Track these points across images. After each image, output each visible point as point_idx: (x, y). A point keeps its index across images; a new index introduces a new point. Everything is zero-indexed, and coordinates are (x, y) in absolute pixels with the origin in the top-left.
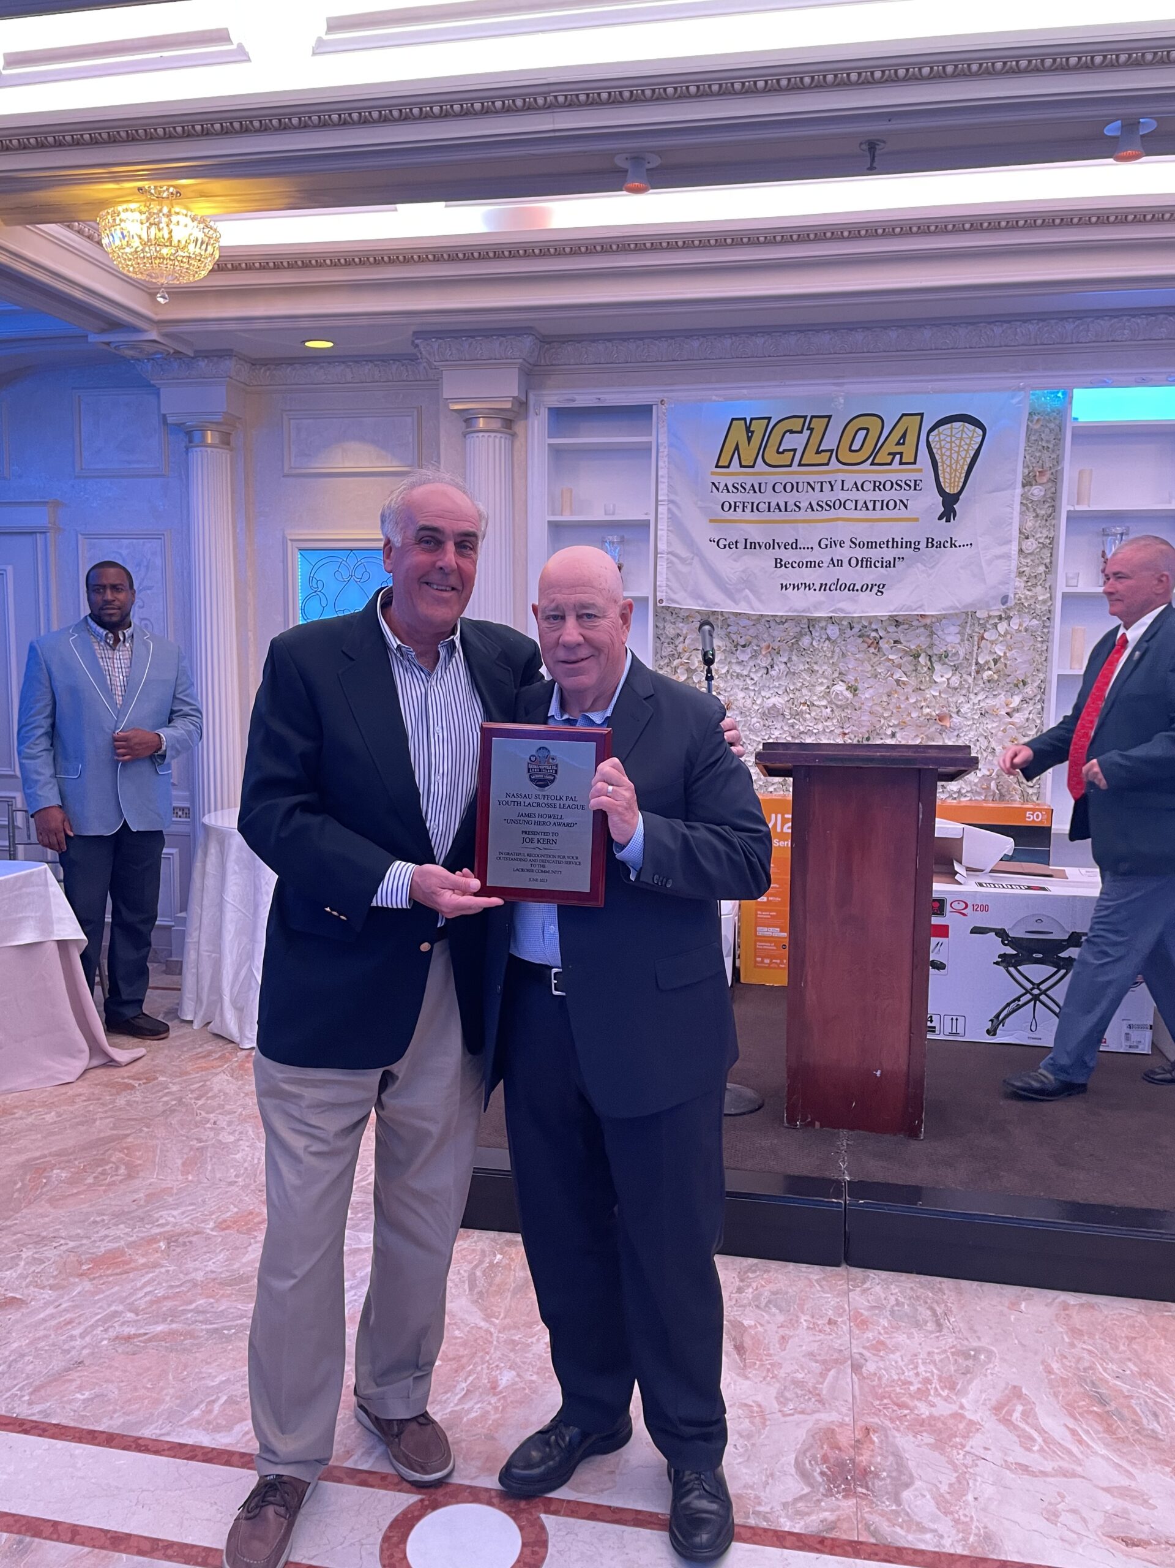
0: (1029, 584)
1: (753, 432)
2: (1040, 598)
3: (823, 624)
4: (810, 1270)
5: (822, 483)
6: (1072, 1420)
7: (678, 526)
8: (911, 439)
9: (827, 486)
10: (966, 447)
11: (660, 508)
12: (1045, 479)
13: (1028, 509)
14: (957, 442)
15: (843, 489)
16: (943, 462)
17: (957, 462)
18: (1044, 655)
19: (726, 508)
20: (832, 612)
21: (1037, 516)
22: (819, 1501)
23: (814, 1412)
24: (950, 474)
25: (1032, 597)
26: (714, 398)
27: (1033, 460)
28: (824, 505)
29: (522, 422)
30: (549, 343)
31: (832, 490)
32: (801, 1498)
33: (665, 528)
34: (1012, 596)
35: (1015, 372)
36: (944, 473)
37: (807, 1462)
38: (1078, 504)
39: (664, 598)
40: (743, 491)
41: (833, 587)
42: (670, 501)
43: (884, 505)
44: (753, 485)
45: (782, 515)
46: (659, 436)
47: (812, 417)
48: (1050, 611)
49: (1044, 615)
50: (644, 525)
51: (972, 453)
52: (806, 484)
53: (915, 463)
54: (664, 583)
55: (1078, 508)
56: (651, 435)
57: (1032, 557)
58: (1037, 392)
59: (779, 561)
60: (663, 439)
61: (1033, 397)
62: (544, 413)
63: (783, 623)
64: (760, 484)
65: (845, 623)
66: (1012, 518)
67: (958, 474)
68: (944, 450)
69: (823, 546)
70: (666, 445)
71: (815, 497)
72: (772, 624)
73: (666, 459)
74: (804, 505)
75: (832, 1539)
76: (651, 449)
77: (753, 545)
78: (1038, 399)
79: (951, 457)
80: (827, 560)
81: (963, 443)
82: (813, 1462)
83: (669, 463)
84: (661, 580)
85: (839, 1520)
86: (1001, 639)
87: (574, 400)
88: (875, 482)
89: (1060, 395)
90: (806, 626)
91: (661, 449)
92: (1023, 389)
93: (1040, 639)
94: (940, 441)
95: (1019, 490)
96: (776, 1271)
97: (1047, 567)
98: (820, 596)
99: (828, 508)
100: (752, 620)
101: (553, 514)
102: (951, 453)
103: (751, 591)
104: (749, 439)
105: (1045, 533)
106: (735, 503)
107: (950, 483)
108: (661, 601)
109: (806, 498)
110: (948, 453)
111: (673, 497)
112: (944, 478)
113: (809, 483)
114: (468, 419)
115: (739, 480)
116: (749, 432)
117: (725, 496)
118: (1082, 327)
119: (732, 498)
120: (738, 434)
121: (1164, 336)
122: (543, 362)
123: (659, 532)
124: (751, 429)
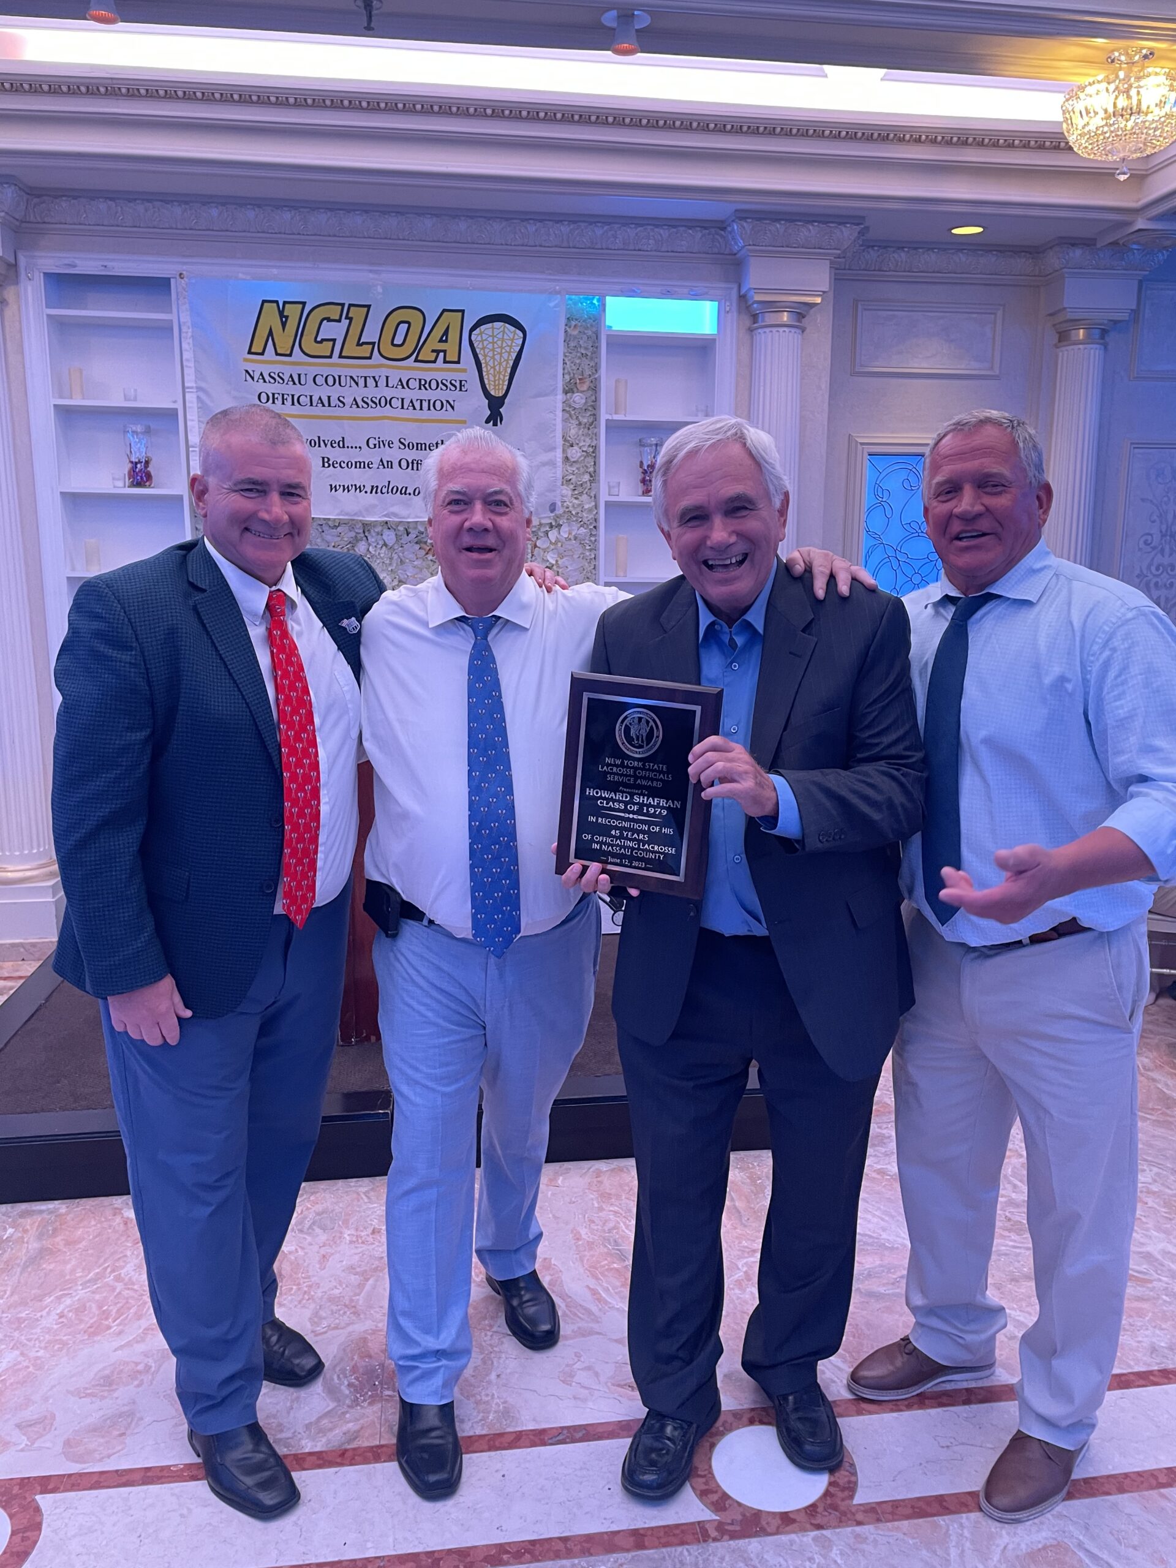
0: (576, 492)
1: (287, 317)
2: (586, 507)
3: (378, 529)
4: (360, 1183)
5: (365, 378)
6: (594, 1281)
8: (453, 335)
9: (371, 382)
10: (508, 349)
11: (188, 396)
12: (585, 387)
13: (571, 416)
14: (499, 343)
15: (387, 386)
16: (486, 364)
17: (500, 364)
18: (593, 563)
20: (385, 516)
21: (580, 424)
22: (344, 1413)
23: (348, 1325)
24: (495, 376)
25: (579, 505)
26: (241, 275)
27: (574, 367)
28: (369, 402)
29: (12, 287)
30: (39, 196)
31: (377, 386)
32: (327, 1414)
33: (196, 418)
34: (559, 504)
35: (550, 274)
36: (488, 374)
37: (335, 1377)
38: (616, 413)
40: (281, 381)
41: (385, 490)
42: (199, 389)
43: (432, 405)
44: (291, 376)
45: (327, 411)
46: (180, 314)
47: (350, 305)
48: (596, 520)
49: (591, 523)
50: (171, 415)
51: (514, 356)
52: (348, 378)
53: (458, 362)
55: (616, 417)
56: (171, 313)
57: (577, 466)
58: (573, 297)
59: (326, 460)
60: (185, 317)
61: (570, 302)
62: (39, 279)
63: (336, 527)
64: (299, 375)
65: (401, 528)
66: (555, 425)
67: (502, 377)
68: (487, 351)
69: (372, 446)
70: (189, 324)
71: (359, 392)
72: (325, 528)
73: (191, 341)
74: (348, 400)
75: (354, 1449)
76: (172, 329)
78: (575, 304)
79: (493, 358)
80: (376, 461)
81: (504, 345)
82: (341, 1376)
83: (194, 345)
85: (362, 1428)
86: (552, 547)
87: (75, 266)
88: (420, 380)
89: (595, 301)
90: (361, 531)
91: (184, 329)
92: (559, 293)
93: (588, 547)
94: (482, 341)
95: (560, 397)
96: (324, 1190)
97: (591, 476)
98: (371, 499)
99: (374, 406)
101: (61, 397)
102: (494, 355)
104: (284, 325)
105: (588, 442)
106: (273, 394)
107: (495, 386)
109: (350, 393)
110: (491, 354)
111: (203, 385)
112: (488, 379)
113: (351, 377)
115: (277, 369)
116: (283, 317)
117: (261, 387)
118: (610, 233)
119: (270, 388)
120: (271, 318)
121: (684, 249)
122: (32, 219)
123: (189, 423)
124: (285, 314)
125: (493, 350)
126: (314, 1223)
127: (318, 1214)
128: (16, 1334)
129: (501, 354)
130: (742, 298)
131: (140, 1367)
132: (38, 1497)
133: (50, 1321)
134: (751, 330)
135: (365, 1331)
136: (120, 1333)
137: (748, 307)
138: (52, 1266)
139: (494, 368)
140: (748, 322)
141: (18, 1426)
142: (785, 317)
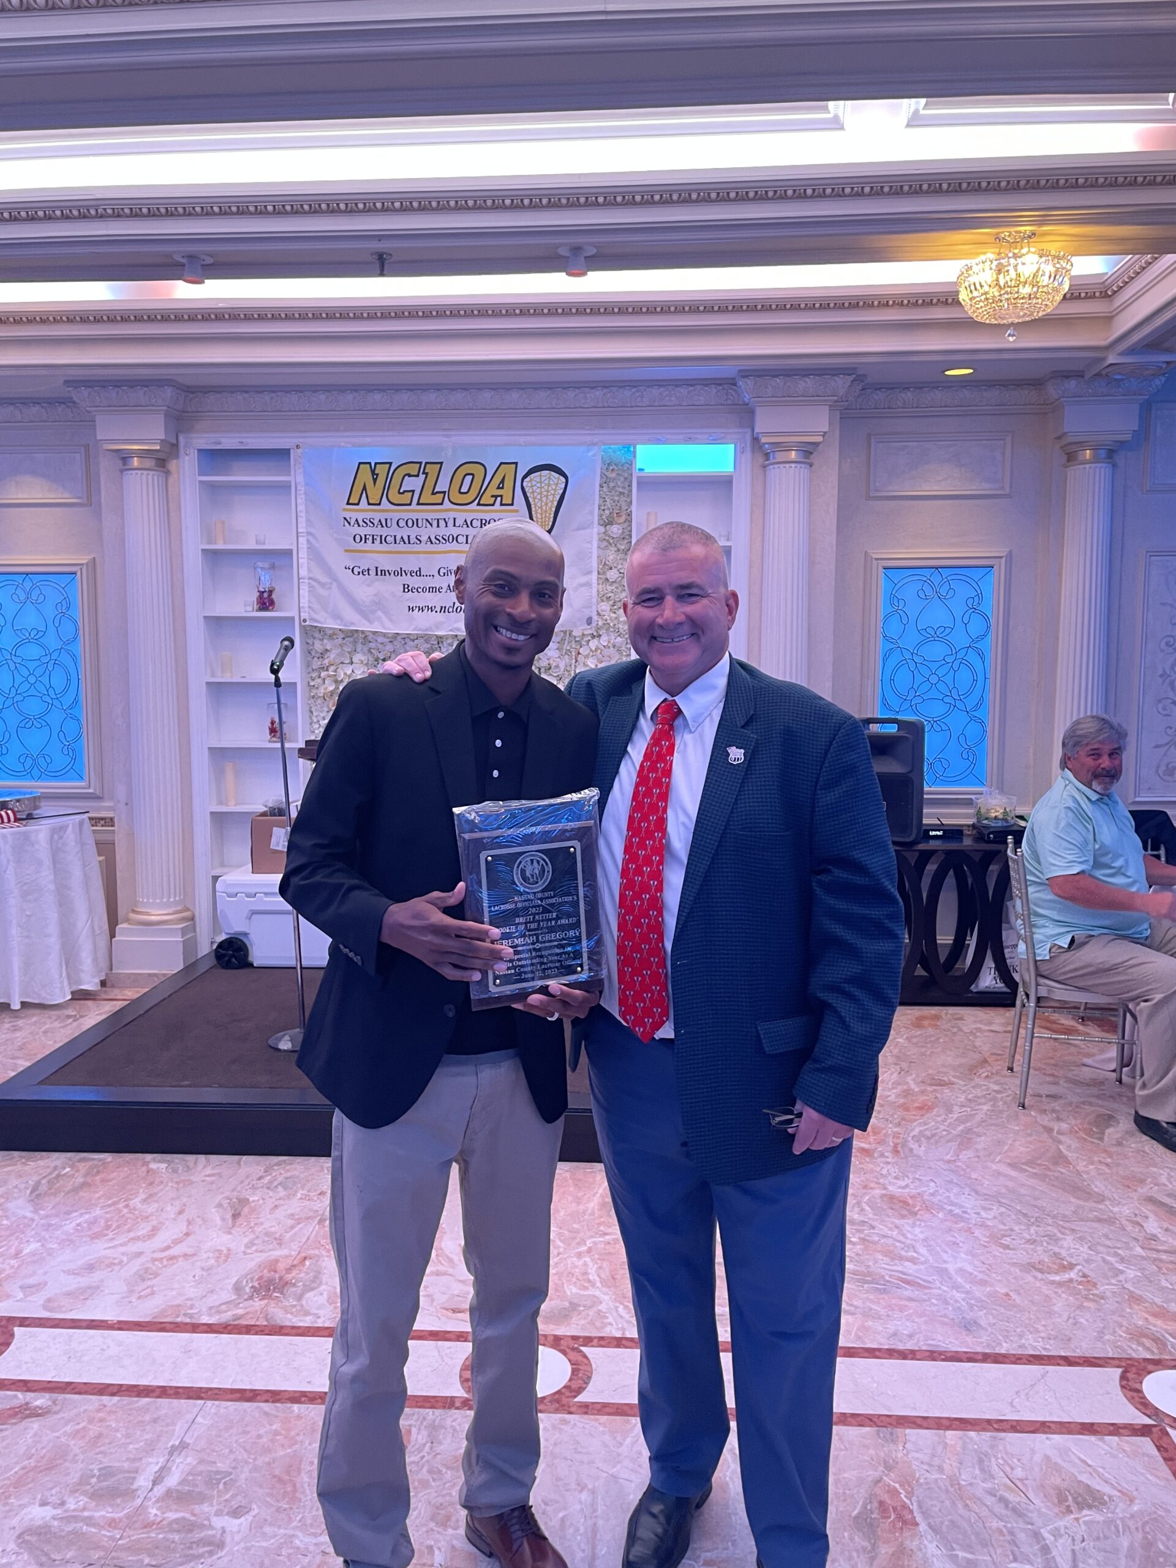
0: (614, 607)
1: (377, 475)
5: (437, 519)
7: (315, 555)
8: (508, 484)
9: (442, 523)
10: (552, 492)
11: (301, 539)
12: (622, 520)
13: (610, 544)
14: (546, 487)
16: (535, 505)
17: (546, 504)
19: (358, 539)
20: (451, 630)
22: (239, 1303)
23: (270, 1250)
24: (542, 514)
27: (613, 504)
28: (441, 539)
29: (175, 461)
30: (193, 393)
31: (446, 526)
32: (227, 1303)
33: (305, 555)
34: (597, 617)
35: (590, 430)
36: (536, 513)
37: (245, 1281)
39: (307, 618)
40: (372, 525)
41: (451, 610)
42: (309, 533)
44: (380, 521)
45: (406, 547)
46: (297, 477)
47: (426, 463)
50: (288, 553)
51: (558, 497)
52: (424, 520)
53: (512, 504)
54: (306, 605)
56: (289, 475)
57: (616, 585)
59: (406, 586)
60: (300, 479)
61: (608, 451)
62: (194, 455)
64: (386, 520)
66: (591, 553)
67: (548, 514)
68: (535, 494)
69: (442, 574)
70: (303, 483)
71: (433, 531)
73: (303, 496)
74: (424, 538)
75: (235, 1325)
76: (290, 487)
77: (384, 573)
78: (614, 452)
79: (541, 499)
80: (445, 586)
81: (550, 489)
82: (249, 1281)
83: (306, 500)
84: (304, 602)
85: (248, 1313)
86: (592, 654)
87: (220, 443)
88: (482, 519)
89: (627, 450)
90: (436, 642)
91: (299, 488)
92: (594, 444)
94: (532, 486)
95: (596, 530)
96: (298, 1163)
98: (440, 617)
99: (444, 542)
100: (388, 638)
101: (209, 543)
102: (542, 497)
103: (384, 612)
104: (375, 480)
106: (366, 536)
108: (305, 621)
109: (425, 532)
110: (539, 497)
111: (312, 530)
112: (536, 517)
113: (427, 520)
114: (124, 458)
115: (368, 515)
116: (375, 476)
117: (356, 530)
118: (637, 394)
119: (363, 531)
120: (365, 475)
121: (702, 403)
122: (189, 409)
123: (300, 560)
124: (376, 472)
125: (541, 493)
126: (280, 1184)
127: (287, 1178)
128: (44, 1233)
129: (547, 496)
130: (755, 440)
131: (116, 1261)
132: (16, 1329)
133: (69, 1227)
134: (764, 467)
135: (281, 1256)
136: (113, 1239)
137: (761, 447)
138: (85, 1194)
139: (541, 508)
140: (760, 459)
141: (21, 1287)
142: (793, 455)
